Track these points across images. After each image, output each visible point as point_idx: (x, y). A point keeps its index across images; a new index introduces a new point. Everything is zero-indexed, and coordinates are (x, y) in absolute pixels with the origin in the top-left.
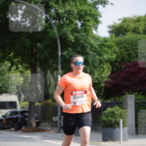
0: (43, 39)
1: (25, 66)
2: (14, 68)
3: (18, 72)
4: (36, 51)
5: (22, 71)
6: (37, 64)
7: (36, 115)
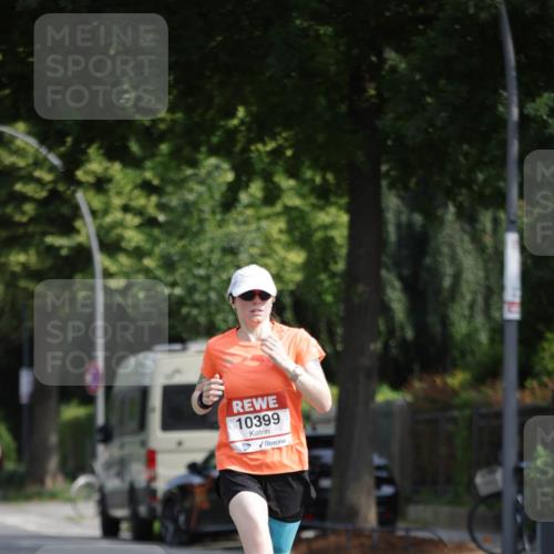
0: (421, 27)
1: (313, 180)
2: (252, 196)
3: (278, 215)
4: (379, 95)
5: (295, 208)
6: (384, 168)
7: (378, 460)
